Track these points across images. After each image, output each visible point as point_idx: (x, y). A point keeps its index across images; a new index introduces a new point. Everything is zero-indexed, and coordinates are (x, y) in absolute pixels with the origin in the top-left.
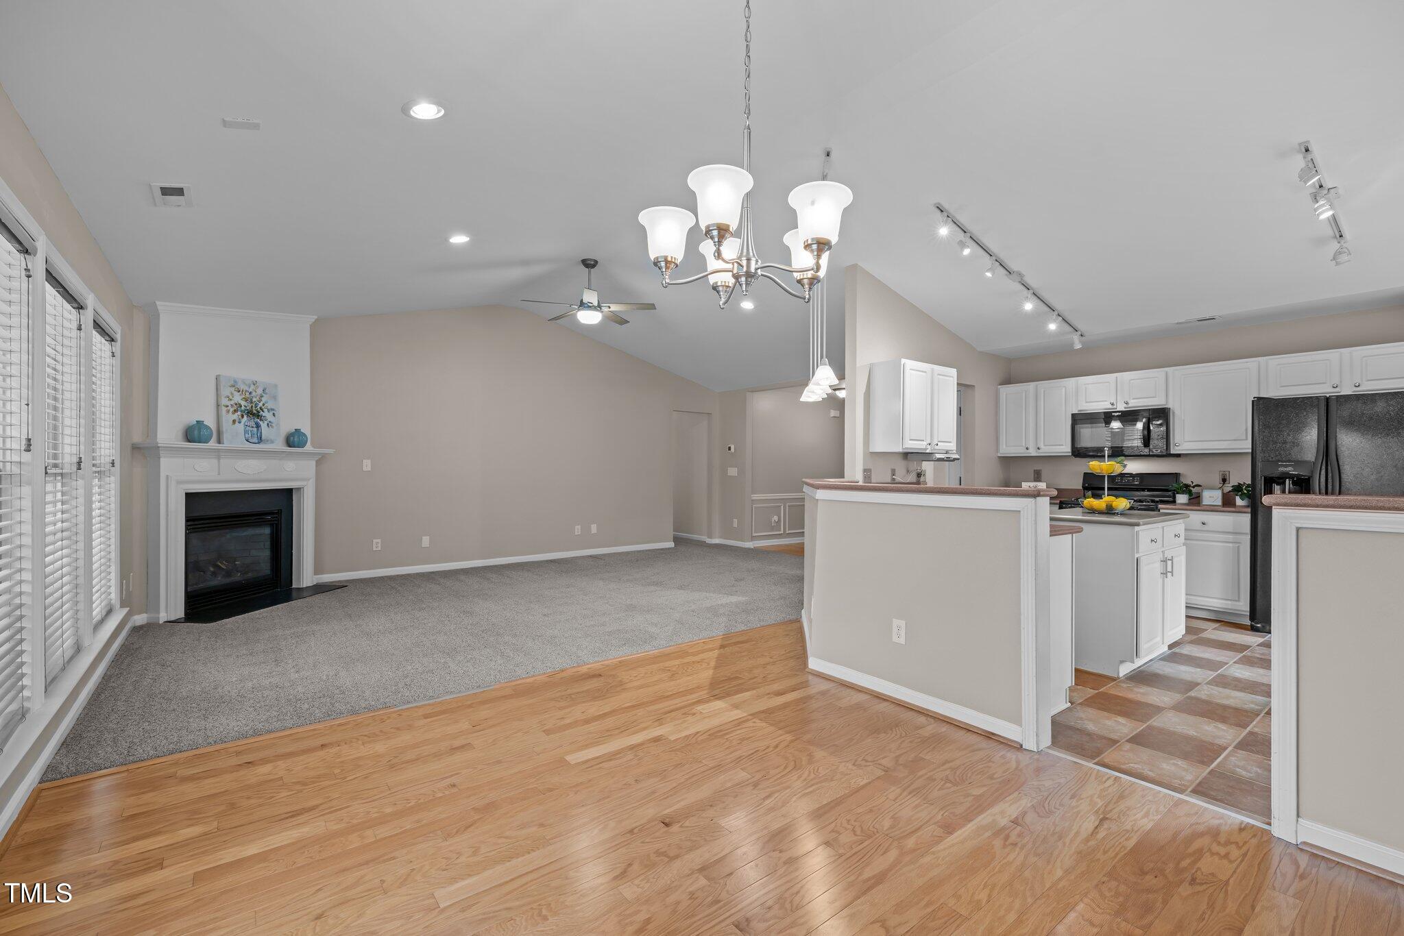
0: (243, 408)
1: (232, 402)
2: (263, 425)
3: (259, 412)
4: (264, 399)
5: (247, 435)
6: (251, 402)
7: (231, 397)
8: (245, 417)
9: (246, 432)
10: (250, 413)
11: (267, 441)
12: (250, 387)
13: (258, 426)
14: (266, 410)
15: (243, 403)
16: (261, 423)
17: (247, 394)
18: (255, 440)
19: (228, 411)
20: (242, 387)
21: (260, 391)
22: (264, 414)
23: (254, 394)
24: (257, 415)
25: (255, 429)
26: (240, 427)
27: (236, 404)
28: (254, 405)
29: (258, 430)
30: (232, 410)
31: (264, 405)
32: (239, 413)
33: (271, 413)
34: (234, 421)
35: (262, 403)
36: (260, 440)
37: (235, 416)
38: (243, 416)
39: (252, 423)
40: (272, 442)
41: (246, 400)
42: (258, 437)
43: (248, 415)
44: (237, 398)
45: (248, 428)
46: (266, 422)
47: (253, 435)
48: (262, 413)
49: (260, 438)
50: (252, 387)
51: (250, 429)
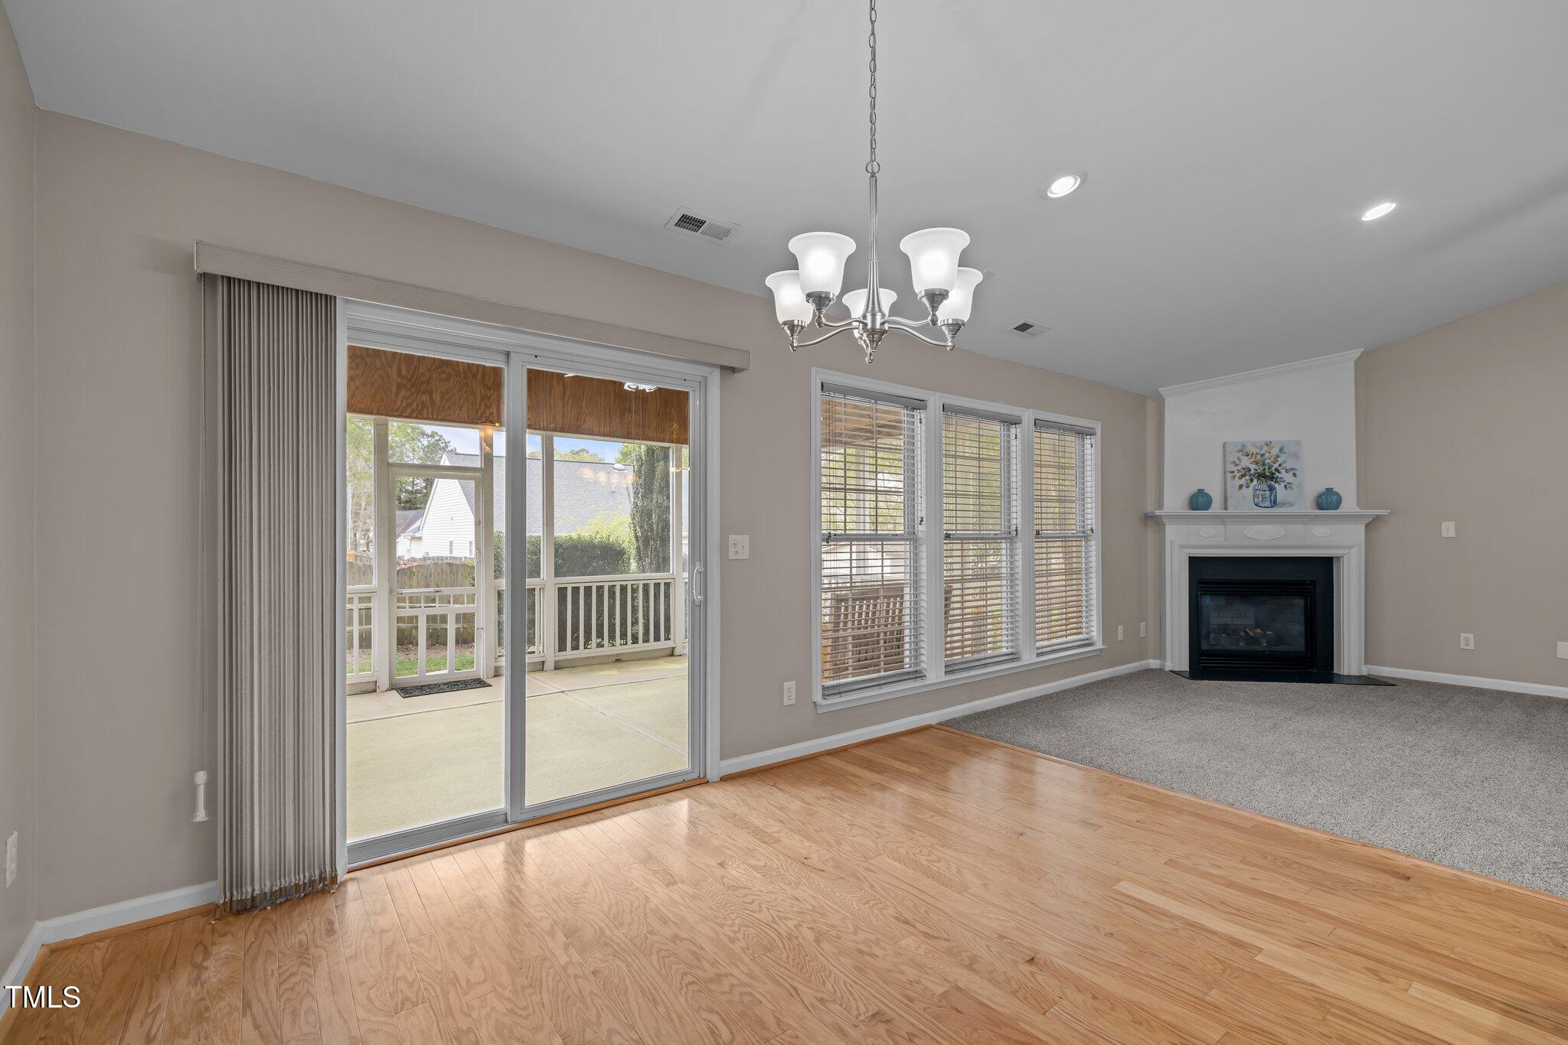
0: (1252, 472)
1: (1239, 468)
2: (1279, 488)
4: (1280, 460)
5: (1256, 500)
6: (1264, 464)
7: (1237, 462)
8: (1255, 481)
9: (1255, 496)
10: (1261, 476)
11: (1284, 504)
12: (1261, 449)
13: (1272, 489)
14: (1283, 471)
15: (1253, 467)
16: (1276, 485)
17: (1259, 456)
18: (1268, 504)
19: (1234, 477)
20: (1252, 449)
21: (1275, 451)
22: (1280, 476)
23: (1267, 455)
24: (1272, 478)
25: (1267, 493)
26: (1248, 492)
27: (1244, 469)
28: (1267, 467)
29: (1271, 493)
30: (1238, 474)
31: (1280, 465)
32: (1247, 477)
33: (1291, 473)
34: (1241, 487)
35: (1278, 463)
36: (1274, 503)
37: (1243, 481)
38: (1252, 480)
39: (1264, 486)
40: (1291, 505)
41: (1257, 463)
42: (1271, 501)
43: (1258, 479)
44: (1246, 462)
45: (1258, 492)
46: (1283, 484)
47: (1264, 499)
48: (1277, 474)
49: (1275, 501)
50: (1265, 448)
51: (1262, 492)
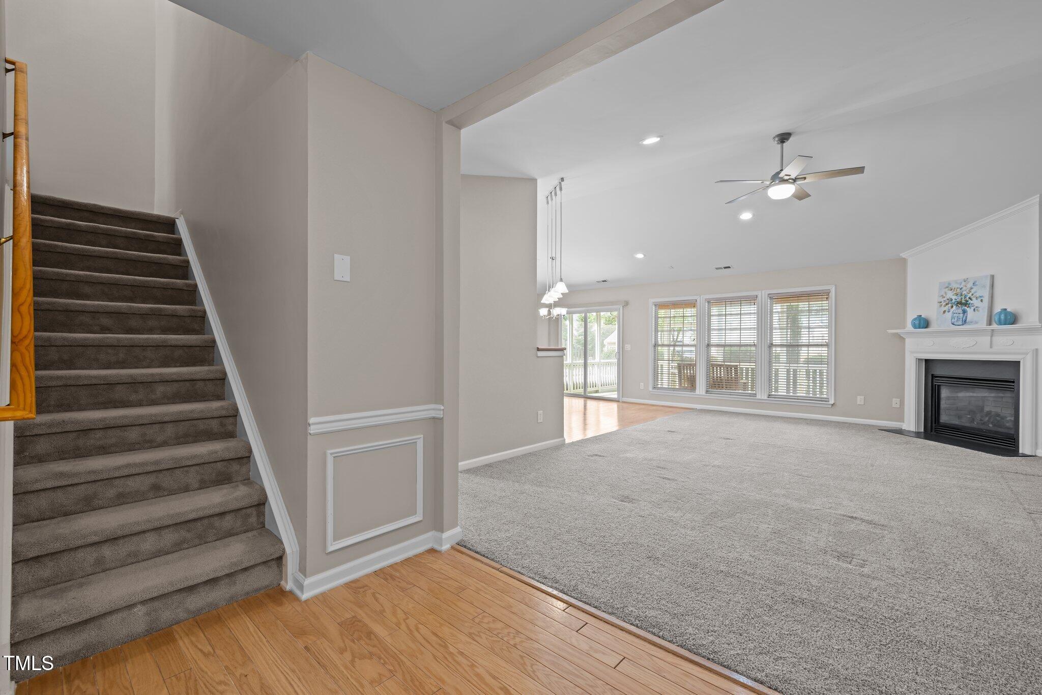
0: (954, 301)
1: (945, 299)
2: (970, 311)
3: (967, 301)
4: (973, 291)
5: (953, 320)
6: (961, 295)
7: (945, 296)
8: (954, 307)
9: (953, 318)
10: (959, 303)
11: (971, 323)
12: (961, 285)
13: (964, 312)
14: (974, 299)
15: (954, 297)
16: (968, 309)
17: (958, 289)
18: (960, 323)
19: (941, 306)
20: (954, 286)
21: (970, 285)
22: (971, 302)
23: (964, 288)
24: (966, 304)
25: (961, 315)
26: (948, 315)
27: (948, 299)
28: (963, 297)
29: (964, 315)
30: (944, 304)
31: (972, 295)
32: (950, 305)
33: (979, 300)
34: (944, 312)
35: (971, 294)
36: (965, 322)
37: (946, 308)
38: (952, 307)
39: (960, 311)
40: (976, 323)
41: (957, 295)
42: (963, 321)
43: (957, 305)
44: (950, 295)
45: (955, 315)
46: (973, 308)
47: (958, 319)
48: (970, 301)
49: (965, 321)
50: (964, 283)
51: (957, 315)
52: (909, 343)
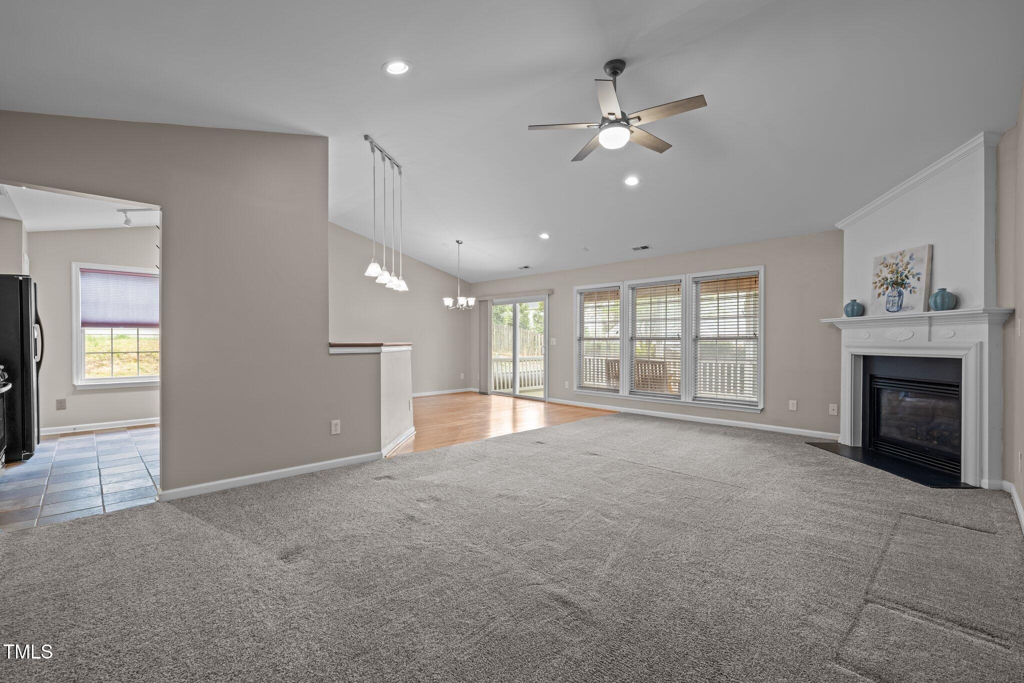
0: (889, 280)
1: (880, 278)
2: (906, 292)
3: (903, 280)
4: (909, 267)
5: (888, 305)
6: (897, 273)
7: (880, 274)
8: (890, 288)
9: (888, 302)
10: (895, 284)
11: (907, 308)
12: (897, 258)
13: (900, 294)
14: (911, 277)
15: (889, 276)
16: (904, 291)
17: (894, 266)
18: (895, 309)
19: (876, 287)
20: (890, 261)
21: (906, 259)
22: (908, 281)
23: (900, 264)
24: (902, 284)
25: (897, 298)
26: (884, 299)
27: (883, 279)
28: (899, 275)
29: (899, 299)
30: (879, 285)
31: (909, 272)
32: (885, 286)
33: (916, 278)
34: (879, 295)
35: (907, 270)
36: (900, 308)
37: (881, 290)
38: (887, 288)
39: (896, 293)
40: (913, 308)
41: (892, 272)
42: (898, 306)
43: (893, 286)
44: (886, 273)
45: (890, 298)
46: (909, 289)
47: (893, 303)
48: (906, 280)
49: (901, 305)
50: (900, 258)
51: (892, 298)
52: (847, 335)
